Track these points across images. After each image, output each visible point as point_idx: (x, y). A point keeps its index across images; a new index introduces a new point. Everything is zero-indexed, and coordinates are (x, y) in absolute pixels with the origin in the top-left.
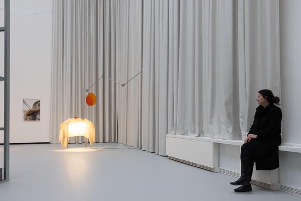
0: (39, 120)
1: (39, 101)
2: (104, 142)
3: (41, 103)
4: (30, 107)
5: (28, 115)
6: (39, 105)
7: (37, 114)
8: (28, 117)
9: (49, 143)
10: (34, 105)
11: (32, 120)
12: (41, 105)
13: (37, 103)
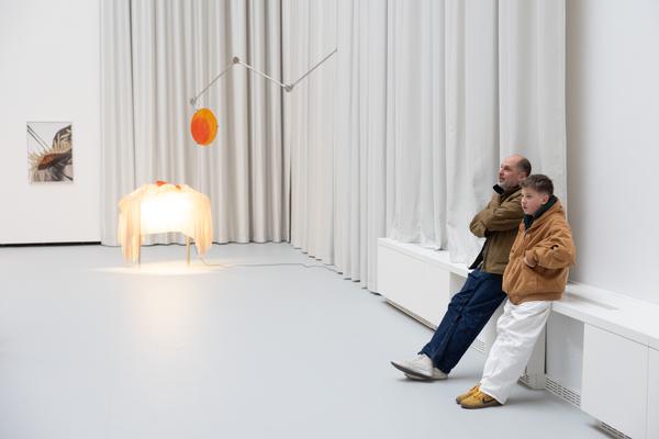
0: (71, 179)
1: (69, 128)
2: (251, 241)
3: (74, 132)
4: (46, 146)
5: (41, 167)
6: (69, 139)
7: (66, 163)
8: (42, 173)
9: (99, 243)
10: (56, 138)
11: (54, 180)
12: (73, 138)
13: (65, 133)
